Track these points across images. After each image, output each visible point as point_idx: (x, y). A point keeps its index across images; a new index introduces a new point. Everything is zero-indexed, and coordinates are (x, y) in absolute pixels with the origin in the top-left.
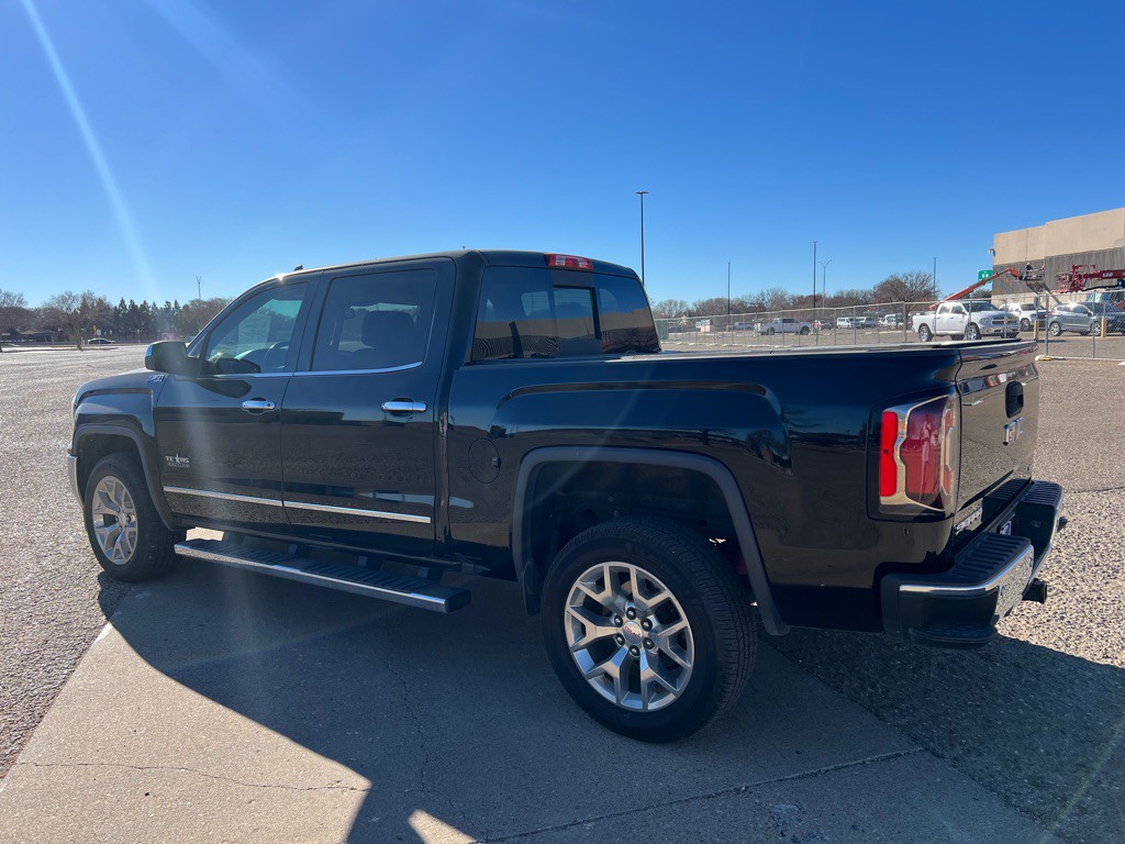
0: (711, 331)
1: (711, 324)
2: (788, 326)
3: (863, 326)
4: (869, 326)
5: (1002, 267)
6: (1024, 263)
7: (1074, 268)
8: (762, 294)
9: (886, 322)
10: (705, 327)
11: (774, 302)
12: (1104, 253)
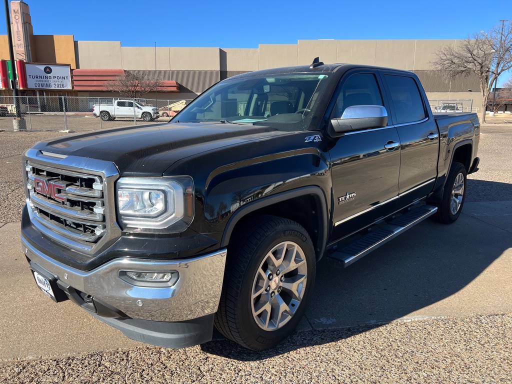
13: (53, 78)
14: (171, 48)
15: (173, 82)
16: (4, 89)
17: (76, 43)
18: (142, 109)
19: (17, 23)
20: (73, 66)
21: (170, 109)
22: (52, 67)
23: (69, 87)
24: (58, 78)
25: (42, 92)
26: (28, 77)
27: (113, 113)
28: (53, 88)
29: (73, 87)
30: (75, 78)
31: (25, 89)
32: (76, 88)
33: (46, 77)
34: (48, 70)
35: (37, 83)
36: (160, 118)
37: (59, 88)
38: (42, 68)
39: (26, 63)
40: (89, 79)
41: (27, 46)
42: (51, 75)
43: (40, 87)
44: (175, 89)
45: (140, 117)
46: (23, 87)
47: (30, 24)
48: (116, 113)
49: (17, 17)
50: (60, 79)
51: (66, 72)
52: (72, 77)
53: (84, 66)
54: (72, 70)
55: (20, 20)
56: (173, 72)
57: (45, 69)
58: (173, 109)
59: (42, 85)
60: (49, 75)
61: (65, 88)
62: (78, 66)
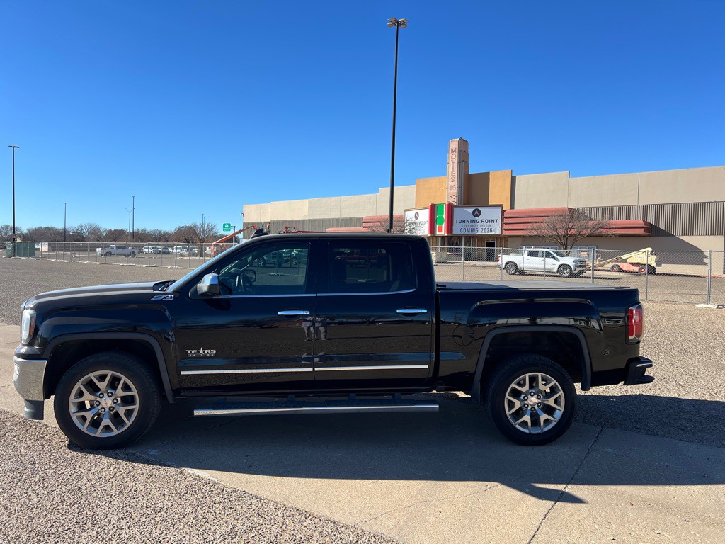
0: (49, 251)
1: (49, 245)
2: (121, 251)
3: (160, 253)
4: (164, 253)
5: (248, 224)
6: (261, 223)
7: (286, 228)
8: (81, 226)
9: (175, 251)
10: (44, 247)
11: (90, 233)
12: (299, 221)
13: (480, 221)
14: (641, 173)
15: (640, 222)
16: (429, 235)
17: (513, 179)
18: (559, 261)
19: (453, 163)
20: (506, 206)
21: (625, 261)
22: (481, 209)
23: (498, 232)
24: (487, 221)
25: (468, 238)
26: (455, 221)
27: (521, 265)
28: (479, 233)
29: (502, 232)
30: (506, 221)
31: (450, 235)
32: (506, 233)
33: (474, 221)
34: (477, 212)
35: (463, 228)
36: (588, 273)
37: (486, 234)
38: (471, 210)
39: (456, 206)
40: (522, 221)
41: (459, 187)
42: (479, 218)
43: (466, 233)
44: (641, 231)
45: (555, 271)
46: (448, 233)
47: (467, 162)
48: (526, 265)
49: (454, 157)
50: (489, 223)
51: (497, 213)
52: (502, 220)
53: (520, 206)
54: (503, 212)
55: (457, 159)
56: (642, 207)
57: (474, 212)
58: (628, 261)
59: (468, 230)
60: (477, 218)
61: (493, 233)
62: (512, 206)
